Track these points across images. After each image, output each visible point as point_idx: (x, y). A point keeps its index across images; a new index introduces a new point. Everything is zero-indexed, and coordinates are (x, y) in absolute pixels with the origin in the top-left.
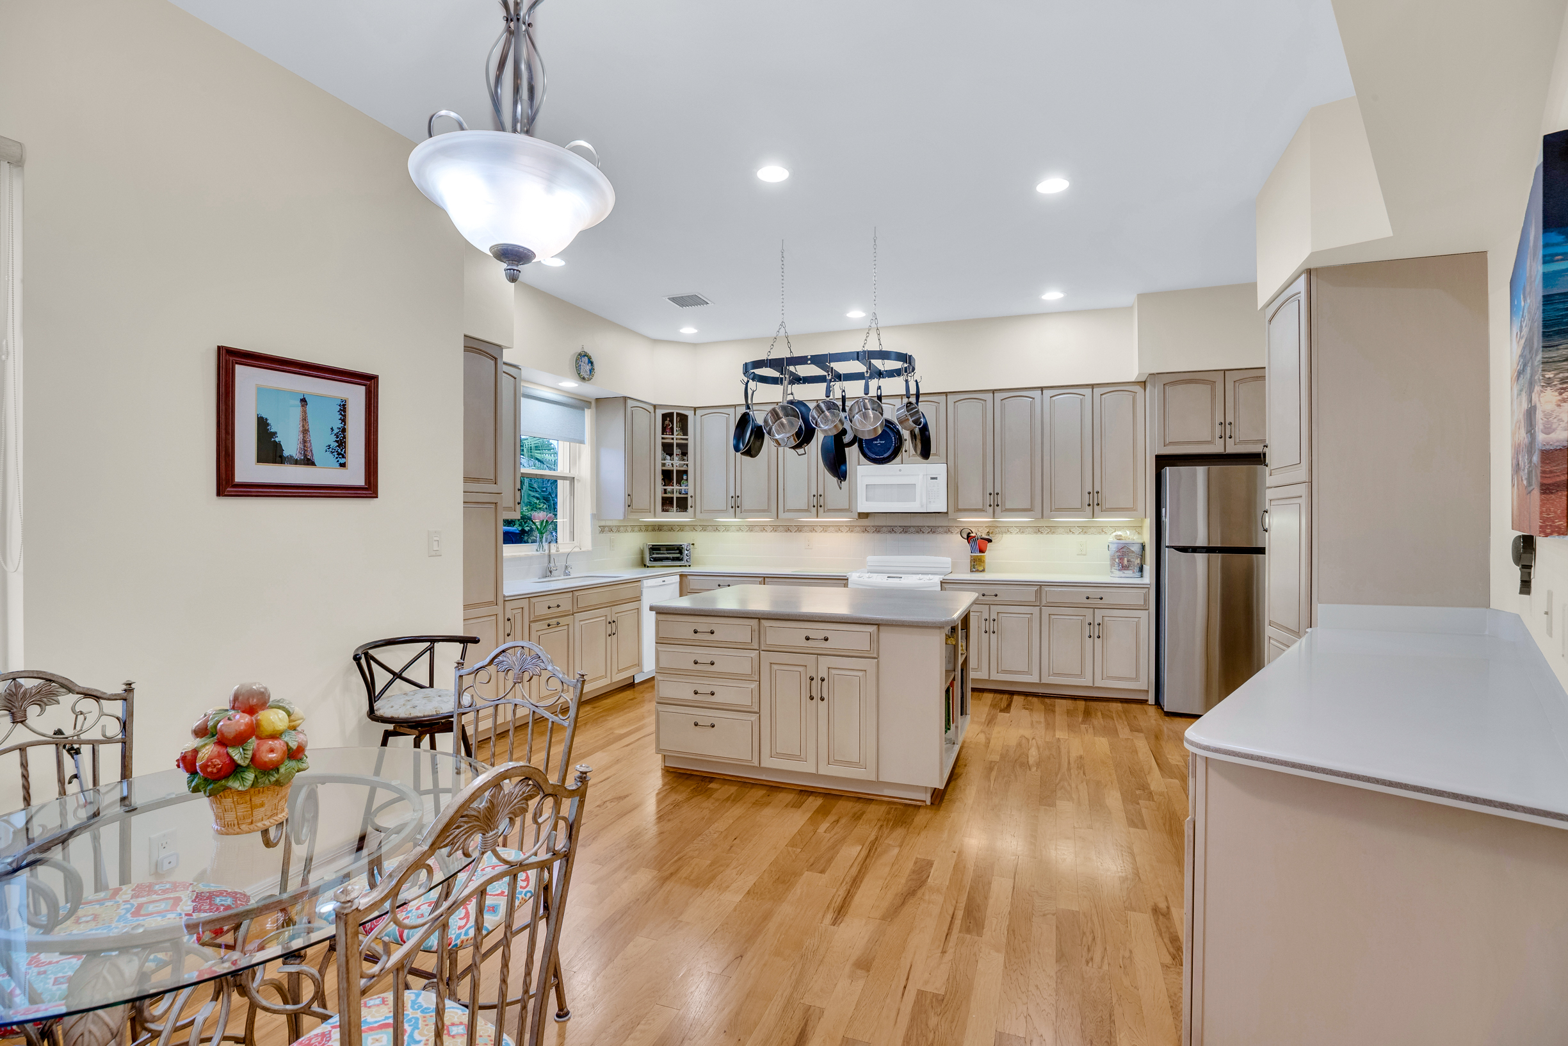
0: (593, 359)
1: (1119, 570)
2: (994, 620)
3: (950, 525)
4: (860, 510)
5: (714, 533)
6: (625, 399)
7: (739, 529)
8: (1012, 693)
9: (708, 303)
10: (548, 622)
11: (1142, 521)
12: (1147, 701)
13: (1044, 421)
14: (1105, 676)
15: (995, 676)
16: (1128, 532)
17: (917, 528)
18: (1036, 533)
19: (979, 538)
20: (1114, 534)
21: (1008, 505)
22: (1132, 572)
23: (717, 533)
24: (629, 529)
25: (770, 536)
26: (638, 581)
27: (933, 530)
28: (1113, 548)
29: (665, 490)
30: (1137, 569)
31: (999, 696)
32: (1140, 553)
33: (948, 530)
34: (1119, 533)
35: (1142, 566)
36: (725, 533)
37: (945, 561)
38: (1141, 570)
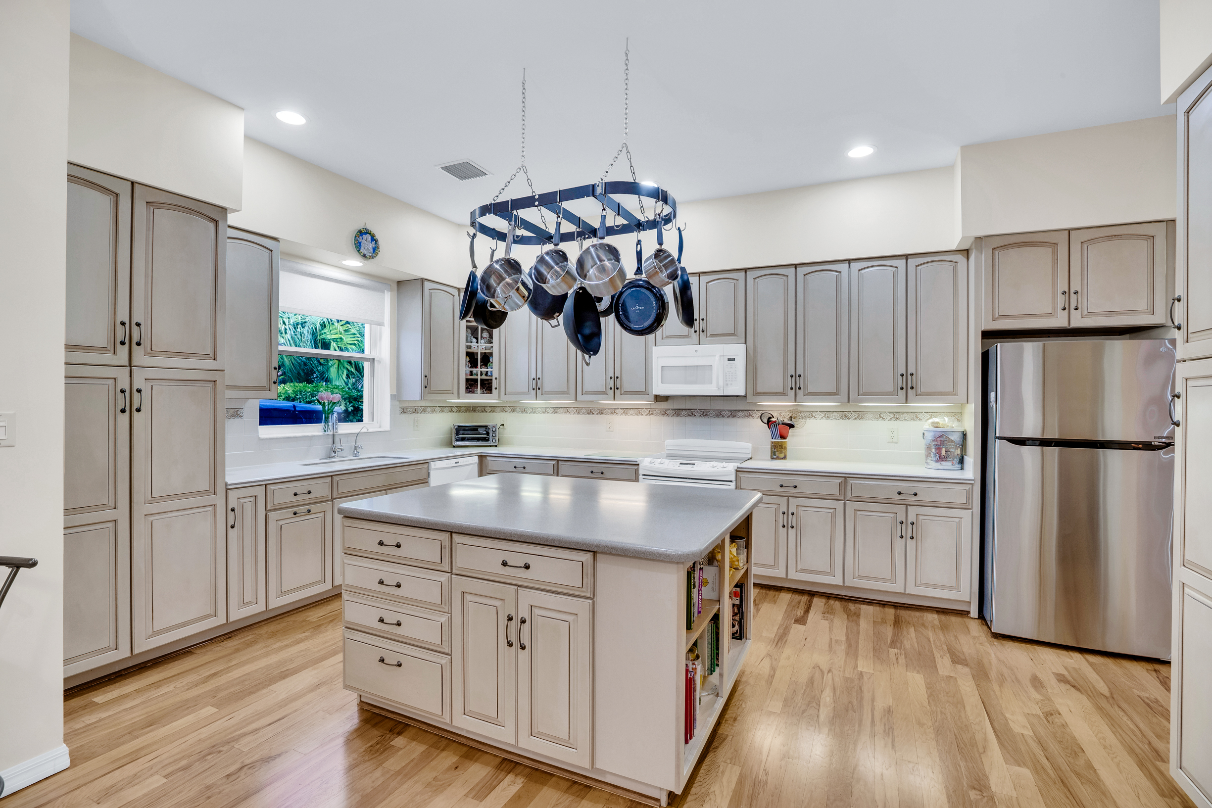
0: (377, 237)
1: (936, 461)
2: (793, 514)
3: (750, 409)
4: (656, 392)
5: (522, 414)
6: (423, 280)
7: (545, 410)
8: (812, 594)
9: (486, 174)
10: (294, 510)
11: (962, 406)
12: (968, 612)
13: (852, 299)
14: (919, 582)
15: (792, 575)
16: (946, 419)
17: (716, 411)
18: (842, 418)
19: (781, 422)
20: (931, 421)
21: (811, 389)
22: (951, 464)
23: (525, 415)
24: (438, 410)
25: (572, 418)
26: (426, 462)
27: (733, 414)
28: (930, 436)
29: (471, 372)
30: (957, 460)
31: (797, 597)
32: (961, 443)
33: (748, 414)
34: (936, 420)
35: (963, 457)
36: (532, 414)
37: (744, 447)
38: (962, 461)
